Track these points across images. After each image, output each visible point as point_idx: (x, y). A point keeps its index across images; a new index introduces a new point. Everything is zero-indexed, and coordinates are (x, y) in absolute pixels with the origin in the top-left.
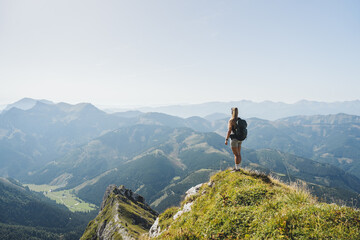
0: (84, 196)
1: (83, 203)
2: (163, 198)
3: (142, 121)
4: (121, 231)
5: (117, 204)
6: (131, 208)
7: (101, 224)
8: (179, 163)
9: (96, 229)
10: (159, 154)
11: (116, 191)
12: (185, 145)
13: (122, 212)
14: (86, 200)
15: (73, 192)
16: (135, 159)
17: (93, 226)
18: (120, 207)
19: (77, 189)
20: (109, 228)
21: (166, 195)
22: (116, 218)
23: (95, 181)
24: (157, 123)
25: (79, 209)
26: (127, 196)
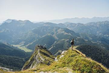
0: (29, 48)
1: (29, 50)
2: (52, 48)
3: (45, 25)
4: (40, 57)
5: (39, 50)
6: (43, 51)
7: (35, 55)
8: (56, 38)
9: (33, 57)
10: (50, 35)
11: (38, 46)
12: (58, 32)
13: (40, 52)
14: (30, 49)
15: (26, 47)
16: (43, 37)
17: (32, 56)
18: (40, 51)
19: (27, 46)
20: (37, 56)
21: (52, 47)
22: (39, 54)
23: (32, 43)
24: (49, 26)
25: (28, 51)
26: (42, 47)
